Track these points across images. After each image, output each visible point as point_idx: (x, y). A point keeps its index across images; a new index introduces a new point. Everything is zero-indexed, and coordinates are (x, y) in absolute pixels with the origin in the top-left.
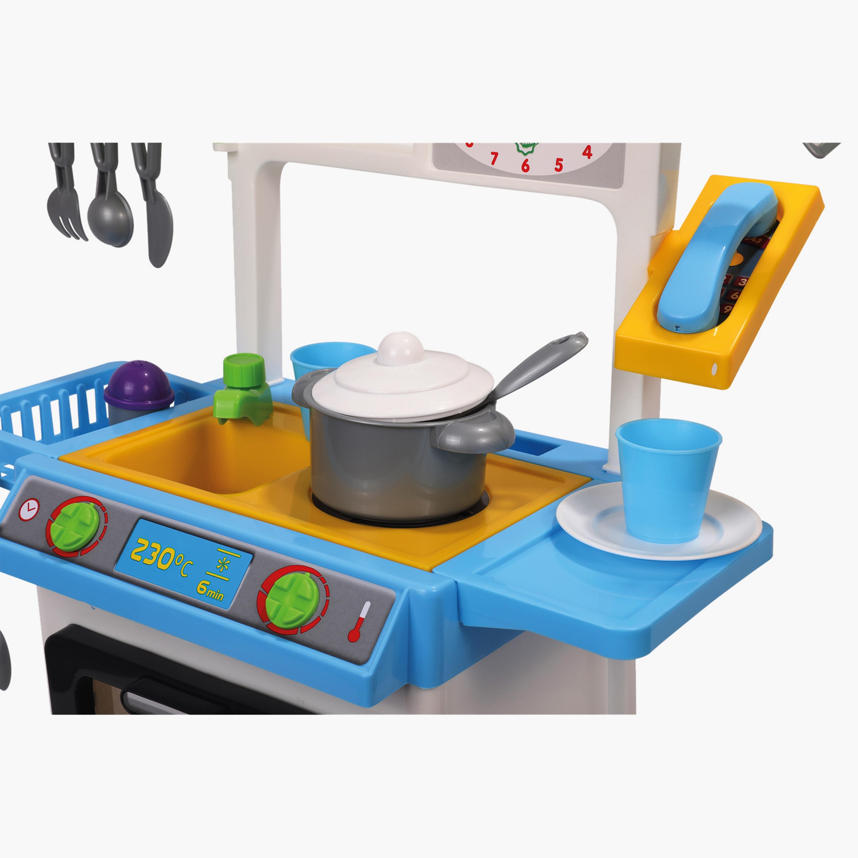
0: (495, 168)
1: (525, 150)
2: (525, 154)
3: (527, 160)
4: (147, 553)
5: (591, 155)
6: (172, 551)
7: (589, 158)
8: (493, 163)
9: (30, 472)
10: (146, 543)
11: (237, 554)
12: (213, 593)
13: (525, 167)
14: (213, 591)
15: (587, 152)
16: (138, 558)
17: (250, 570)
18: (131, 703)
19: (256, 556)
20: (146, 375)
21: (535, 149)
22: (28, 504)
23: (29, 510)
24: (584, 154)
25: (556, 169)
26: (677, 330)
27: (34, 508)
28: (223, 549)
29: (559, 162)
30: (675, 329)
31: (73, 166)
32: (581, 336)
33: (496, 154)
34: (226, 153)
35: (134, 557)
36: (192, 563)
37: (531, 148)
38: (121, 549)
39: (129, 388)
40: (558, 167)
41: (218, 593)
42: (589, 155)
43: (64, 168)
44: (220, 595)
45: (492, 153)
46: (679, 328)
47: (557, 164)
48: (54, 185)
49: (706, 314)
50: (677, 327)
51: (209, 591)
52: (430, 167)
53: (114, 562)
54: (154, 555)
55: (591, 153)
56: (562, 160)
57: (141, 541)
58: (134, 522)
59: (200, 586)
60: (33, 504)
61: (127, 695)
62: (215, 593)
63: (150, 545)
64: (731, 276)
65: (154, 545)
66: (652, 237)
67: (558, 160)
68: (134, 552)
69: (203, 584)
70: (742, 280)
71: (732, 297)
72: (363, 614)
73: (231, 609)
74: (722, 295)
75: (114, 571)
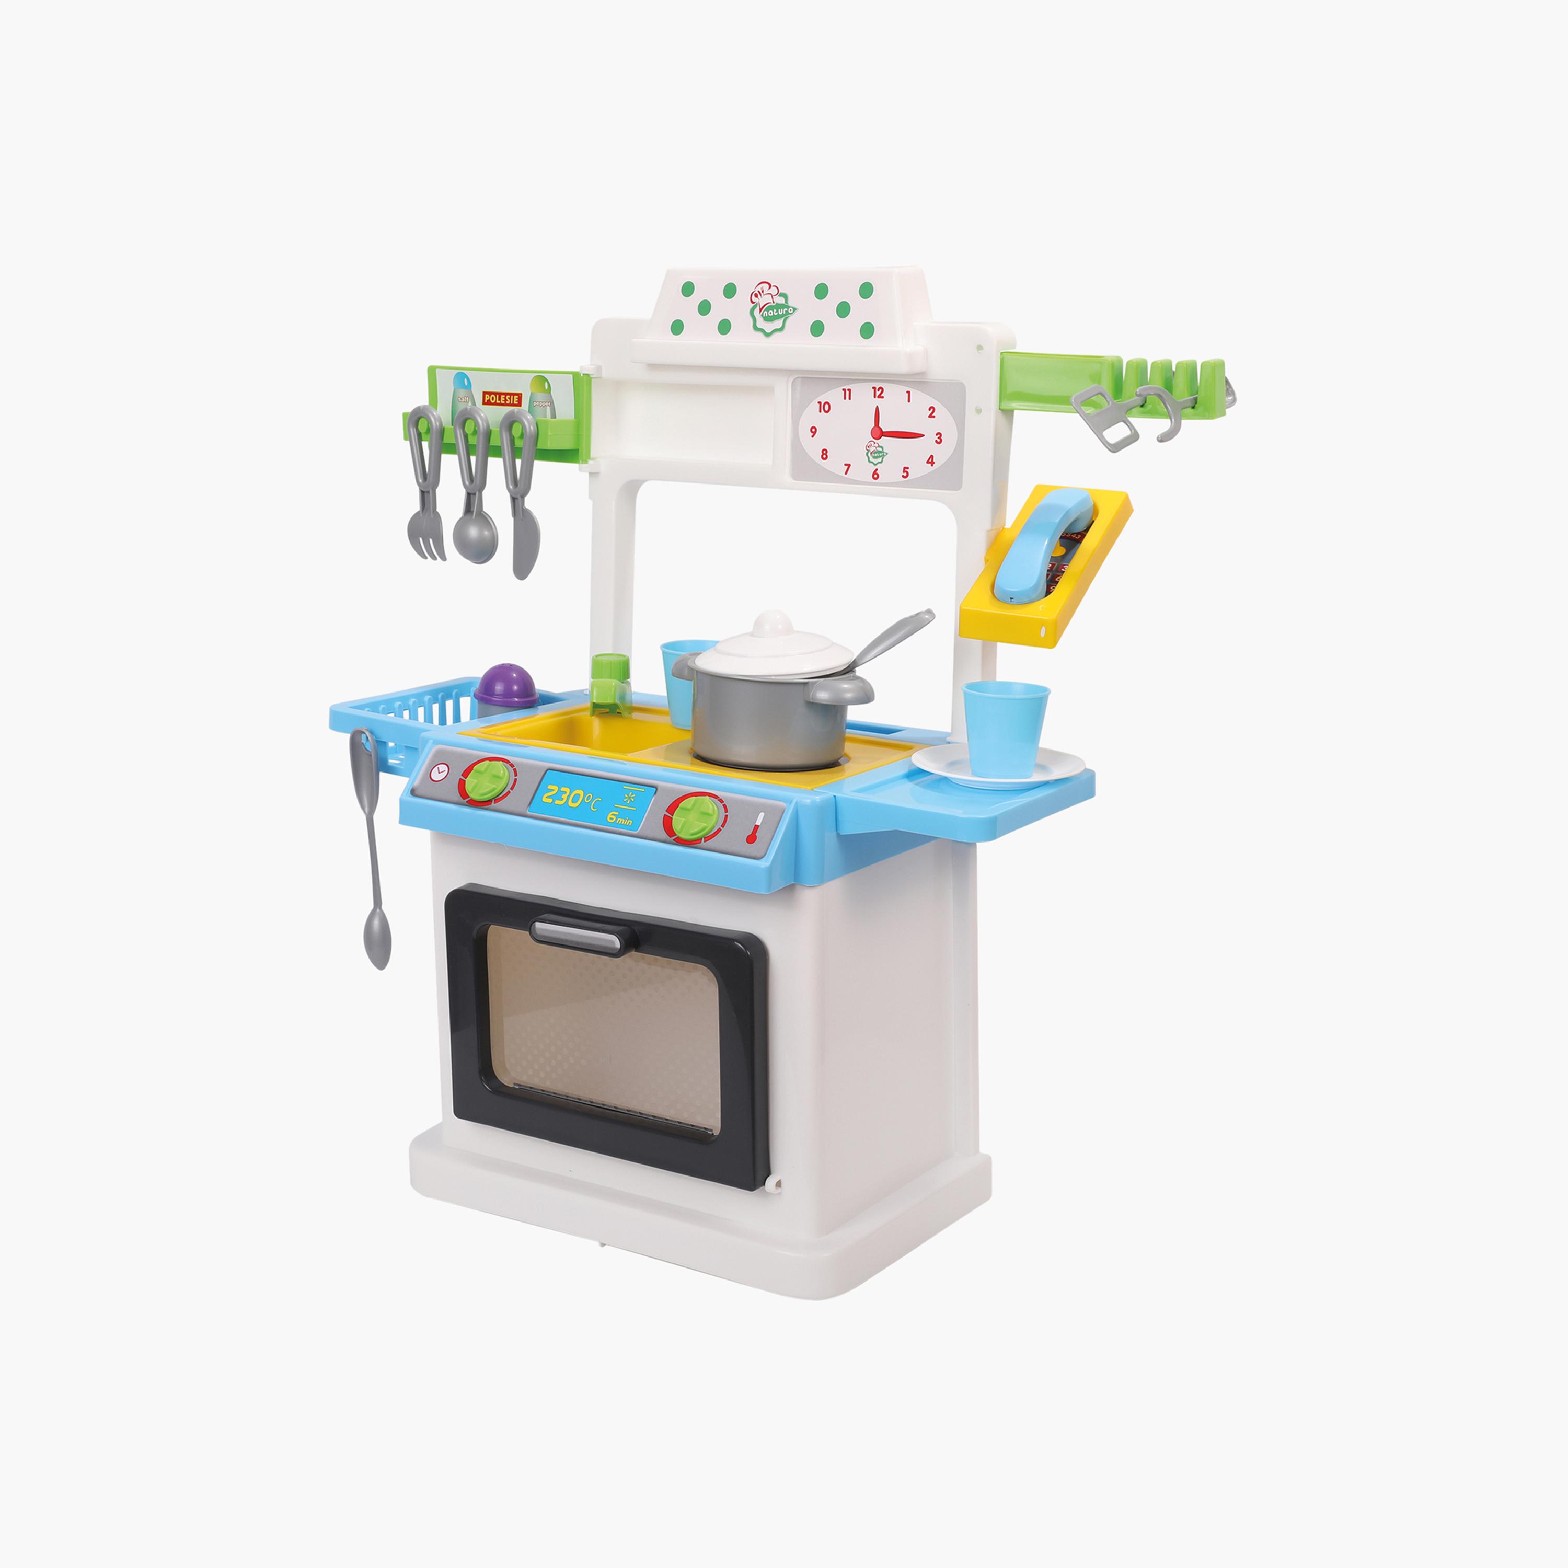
0: (849, 477)
1: (875, 461)
2: (875, 465)
3: (877, 470)
4: (558, 796)
5: (934, 463)
6: (581, 793)
7: (932, 465)
8: (846, 473)
9: (436, 742)
10: (556, 788)
11: (642, 789)
12: (622, 821)
13: (875, 475)
15: (930, 460)
16: (550, 801)
17: (655, 800)
18: (538, 932)
19: (659, 789)
20: (515, 675)
21: (884, 460)
22: (438, 768)
23: (439, 773)
24: (928, 462)
25: (903, 476)
26: (1011, 601)
27: (444, 771)
28: (626, 787)
29: (906, 470)
30: (1010, 600)
31: (437, 490)
32: (929, 612)
33: (849, 465)
34: (588, 474)
35: (545, 800)
36: (600, 800)
37: (881, 458)
38: (532, 795)
39: (499, 688)
40: (905, 474)
41: (626, 821)
42: (932, 463)
43: (428, 492)
44: (629, 821)
45: (846, 465)
46: (1012, 600)
47: (904, 472)
48: (417, 507)
49: (1036, 587)
50: (1011, 599)
51: (619, 819)
52: (788, 479)
53: (527, 805)
54: (565, 797)
55: (934, 461)
56: (908, 468)
57: (550, 787)
58: (542, 774)
59: (610, 816)
60: (443, 768)
61: (535, 926)
62: (624, 820)
63: (559, 789)
64: (1054, 563)
65: (563, 789)
66: (988, 531)
67: (905, 468)
68: (544, 797)
69: (612, 815)
70: (1064, 567)
71: (1057, 579)
72: (758, 823)
73: (640, 831)
74: (1048, 578)
75: (529, 813)
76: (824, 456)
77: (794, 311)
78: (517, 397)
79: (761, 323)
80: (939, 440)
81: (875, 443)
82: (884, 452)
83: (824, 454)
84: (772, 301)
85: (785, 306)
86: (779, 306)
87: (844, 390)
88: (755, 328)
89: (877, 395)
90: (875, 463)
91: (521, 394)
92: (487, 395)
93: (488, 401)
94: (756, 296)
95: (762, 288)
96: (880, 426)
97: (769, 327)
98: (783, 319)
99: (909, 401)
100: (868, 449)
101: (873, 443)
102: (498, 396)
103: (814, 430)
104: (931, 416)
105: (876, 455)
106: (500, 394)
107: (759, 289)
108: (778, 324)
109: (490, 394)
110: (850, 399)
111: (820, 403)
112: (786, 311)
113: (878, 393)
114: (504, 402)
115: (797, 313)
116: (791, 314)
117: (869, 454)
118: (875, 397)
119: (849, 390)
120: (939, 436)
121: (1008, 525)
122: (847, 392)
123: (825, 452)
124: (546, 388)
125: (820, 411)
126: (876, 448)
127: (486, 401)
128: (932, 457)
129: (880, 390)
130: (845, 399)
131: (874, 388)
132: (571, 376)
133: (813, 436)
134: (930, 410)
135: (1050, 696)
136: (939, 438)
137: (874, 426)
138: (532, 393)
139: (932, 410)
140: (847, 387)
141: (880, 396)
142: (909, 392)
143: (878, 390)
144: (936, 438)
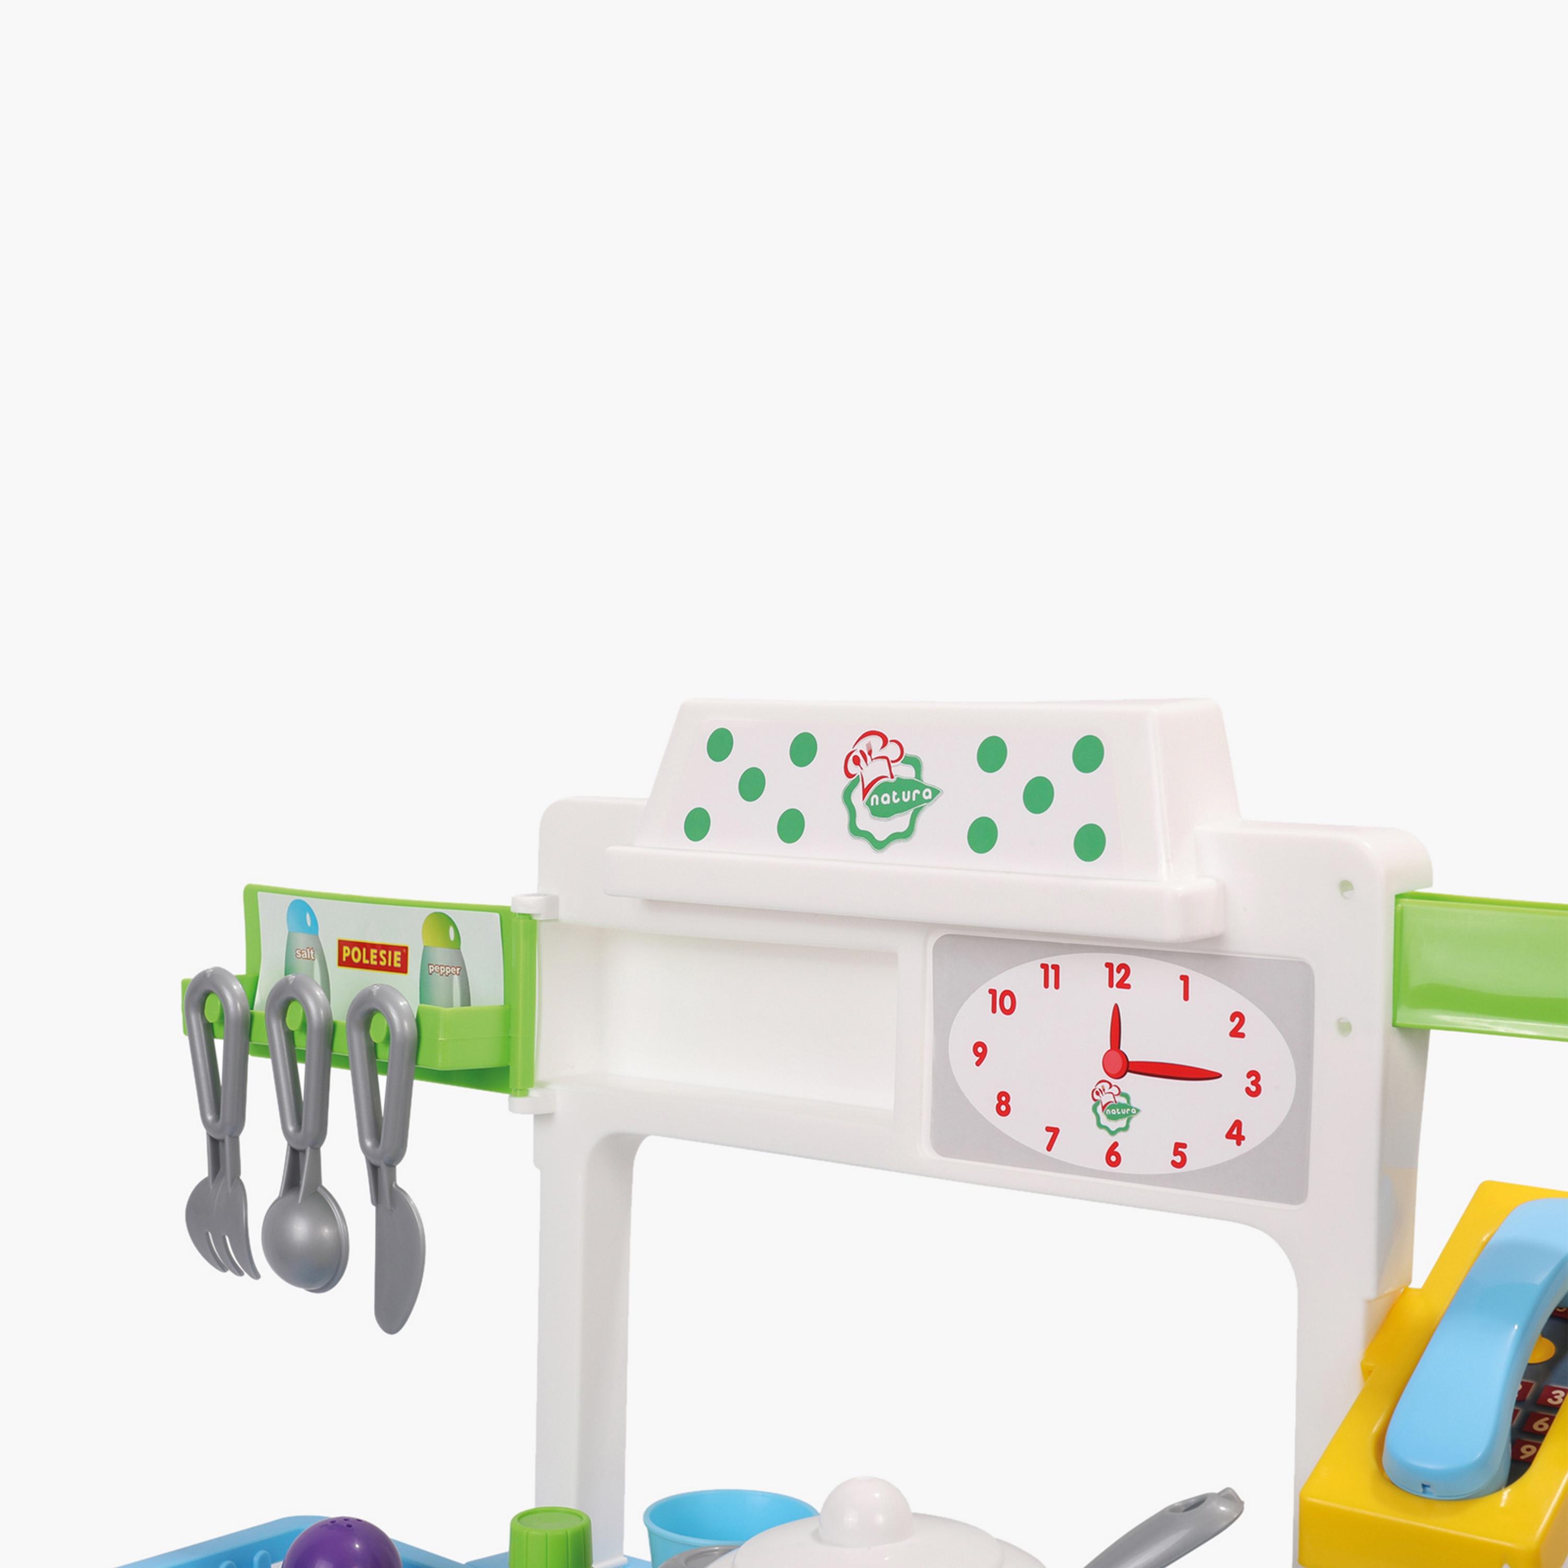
0: (1054, 1156)
1: (1113, 1126)
2: (1112, 1133)
3: (1115, 1145)
5: (1243, 1138)
7: (1239, 1144)
8: (1049, 1148)
13: (1113, 1157)
15: (1235, 1133)
21: (1131, 1124)
24: (1229, 1136)
25: (1174, 1163)
26: (1424, 1492)
29: (1180, 1149)
30: (1421, 1490)
31: (242, 1138)
32: (1229, 1496)
33: (1055, 1131)
34: (531, 1117)
40: (1178, 1159)
42: (1239, 1139)
43: (223, 1141)
45: (1048, 1129)
46: (1428, 1489)
47: (1176, 1153)
48: (201, 1170)
49: (1483, 1463)
50: (1424, 1486)
52: (926, 1152)
55: (1243, 1133)
56: (1184, 1146)
64: (1532, 1384)
66: (1369, 1302)
67: (1178, 1145)
70: (1554, 1393)
71: (1536, 1427)
74: (1515, 1422)
76: (1003, 1108)
77: (933, 797)
78: (399, 953)
79: (865, 820)
80: (1253, 1089)
81: (1111, 1086)
82: (1131, 1108)
83: (1003, 1104)
84: (888, 774)
85: (916, 784)
86: (903, 785)
87: (1044, 966)
88: (854, 830)
89: (1116, 981)
90: (1113, 1129)
91: (406, 948)
92: (346, 948)
93: (347, 958)
94: (857, 761)
95: (869, 745)
96: (1121, 1049)
97: (881, 828)
98: (911, 812)
99: (1186, 997)
100: (1096, 1097)
101: (1107, 1086)
102: (364, 950)
103: (980, 1050)
104: (1235, 1033)
105: (1114, 1112)
106: (367, 946)
107: (862, 746)
108: (900, 822)
109: (352, 944)
110: (1057, 986)
111: (993, 992)
112: (916, 794)
113: (1117, 977)
114: (375, 963)
115: (939, 800)
116: (929, 801)
117: (1099, 1108)
118: (1111, 985)
119: (1056, 968)
120: (1253, 1078)
121: (1418, 1281)
122: (1052, 972)
123: (1004, 1099)
124: (452, 937)
125: (994, 1011)
126: (1114, 1096)
127: (344, 959)
128: (1238, 1124)
129: (1123, 971)
130: (1046, 985)
131: (1109, 966)
132: (498, 915)
133: (978, 1063)
134: (1232, 1019)
136: (1253, 1083)
137: (1109, 1048)
138: (425, 947)
139: (1237, 1020)
140: (1050, 962)
141: (1122, 985)
142: (1185, 979)
143: (1119, 971)
144: (1248, 1083)
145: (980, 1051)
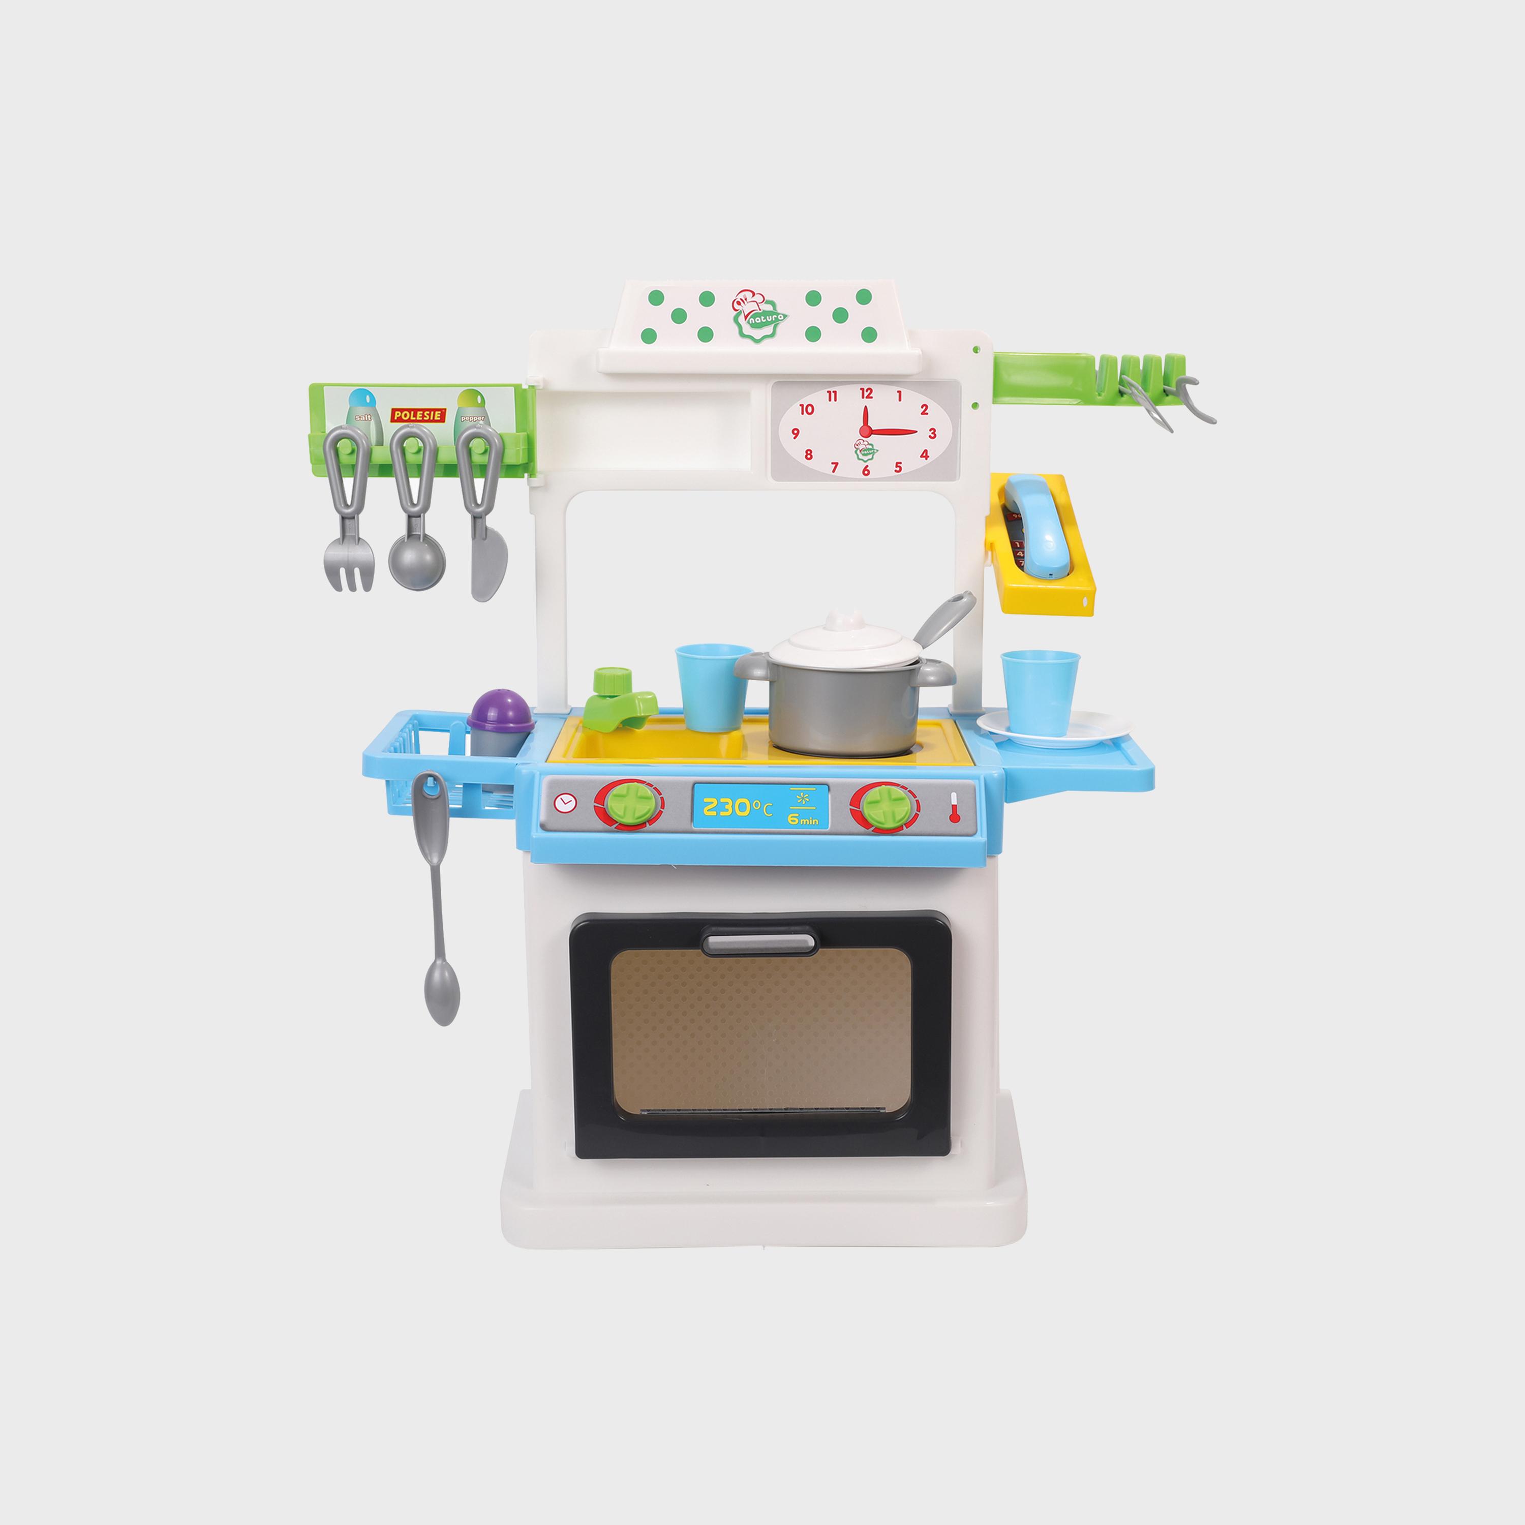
0: (837, 475)
1: (865, 458)
2: (865, 462)
3: (867, 466)
4: (720, 807)
5: (928, 457)
6: (745, 801)
7: (926, 459)
8: (834, 471)
10: (714, 800)
11: (813, 788)
12: (806, 822)
13: (866, 472)
14: (805, 819)
15: (924, 455)
16: (714, 813)
17: (832, 796)
18: (711, 947)
19: (830, 785)
21: (874, 456)
22: (561, 800)
23: (565, 803)
24: (922, 456)
25: (896, 471)
26: (1050, 577)
27: (571, 801)
28: (793, 788)
29: (899, 465)
33: (836, 464)
35: (706, 813)
36: (771, 805)
37: (872, 455)
38: (690, 811)
40: (898, 469)
41: (811, 821)
44: (814, 821)
45: (833, 463)
46: (1052, 575)
47: (897, 466)
50: (1050, 575)
51: (802, 821)
52: (769, 480)
53: (690, 822)
54: (729, 807)
55: (928, 455)
56: (901, 463)
57: (706, 800)
58: (690, 788)
59: (790, 819)
60: (567, 798)
61: (708, 940)
62: (808, 821)
63: (718, 801)
65: (722, 800)
67: (897, 463)
68: (705, 810)
69: (792, 817)
72: (954, 802)
73: (831, 827)
75: (695, 829)
76: (809, 456)
77: (784, 318)
78: (440, 412)
79: (747, 330)
80: (933, 436)
81: (864, 441)
82: (874, 450)
83: (809, 454)
84: (758, 308)
85: (774, 312)
86: (766, 314)
87: (829, 392)
88: (742, 334)
89: (865, 396)
90: (865, 460)
91: (445, 409)
92: (397, 413)
93: (398, 418)
94: (739, 303)
95: (745, 296)
96: (869, 425)
97: (758, 334)
98: (773, 325)
99: (900, 400)
100: (856, 447)
101: (862, 441)
102: (412, 413)
104: (923, 413)
105: (866, 452)
106: (416, 411)
107: (741, 296)
108: (768, 330)
109: (402, 410)
110: (835, 400)
111: (802, 405)
112: (775, 318)
113: (866, 394)
114: (421, 419)
115: (787, 319)
116: (782, 320)
117: (858, 451)
118: (863, 397)
119: (835, 392)
120: (932, 431)
122: (833, 394)
123: (809, 452)
124: (479, 402)
125: (803, 414)
126: (865, 446)
127: (396, 418)
128: (926, 451)
129: (869, 391)
130: (830, 400)
131: (862, 389)
132: (513, 388)
133: (795, 438)
134: (922, 407)
135: (1080, 660)
136: (932, 433)
137: (862, 425)
138: (459, 408)
139: (924, 408)
140: (832, 390)
141: (868, 397)
142: (899, 392)
143: (867, 391)
144: (930, 433)
145: (796, 433)
